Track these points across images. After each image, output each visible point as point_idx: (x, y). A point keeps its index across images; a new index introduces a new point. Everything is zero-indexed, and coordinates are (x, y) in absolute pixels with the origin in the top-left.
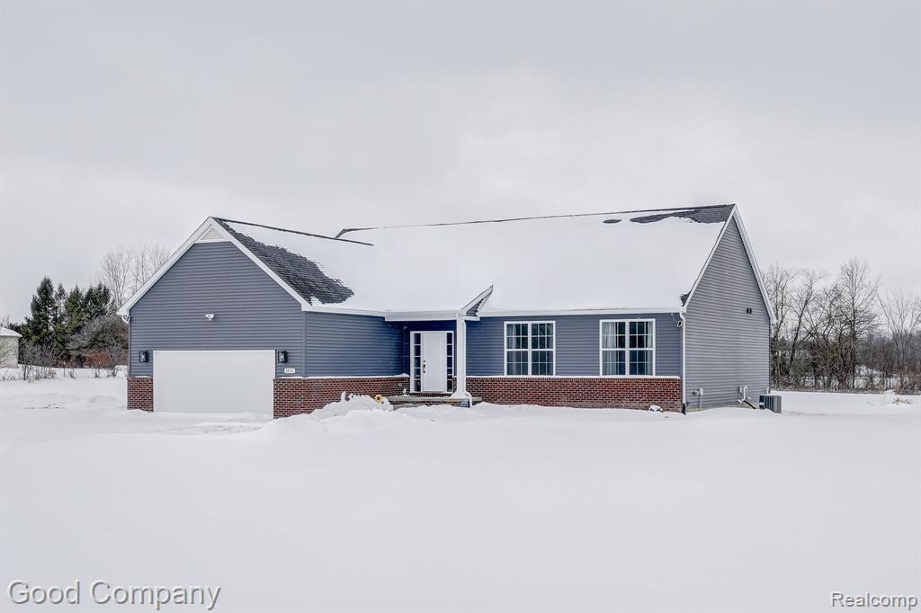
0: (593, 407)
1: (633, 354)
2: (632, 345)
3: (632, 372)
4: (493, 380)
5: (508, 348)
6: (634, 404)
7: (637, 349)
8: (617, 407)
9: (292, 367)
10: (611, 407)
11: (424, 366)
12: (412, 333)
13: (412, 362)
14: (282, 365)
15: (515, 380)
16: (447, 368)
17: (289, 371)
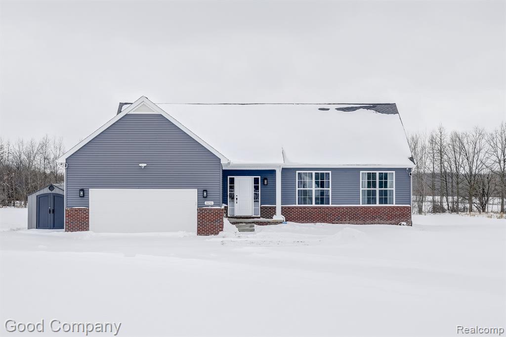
0: (357, 224)
1: (381, 192)
2: (381, 186)
3: (381, 202)
4: (289, 208)
5: (299, 188)
6: (383, 222)
7: (383, 189)
8: (372, 224)
9: (211, 200)
10: (368, 224)
11: (237, 199)
12: (229, 177)
13: (229, 196)
14: (203, 199)
15: (305, 208)
16: (253, 200)
17: (209, 203)
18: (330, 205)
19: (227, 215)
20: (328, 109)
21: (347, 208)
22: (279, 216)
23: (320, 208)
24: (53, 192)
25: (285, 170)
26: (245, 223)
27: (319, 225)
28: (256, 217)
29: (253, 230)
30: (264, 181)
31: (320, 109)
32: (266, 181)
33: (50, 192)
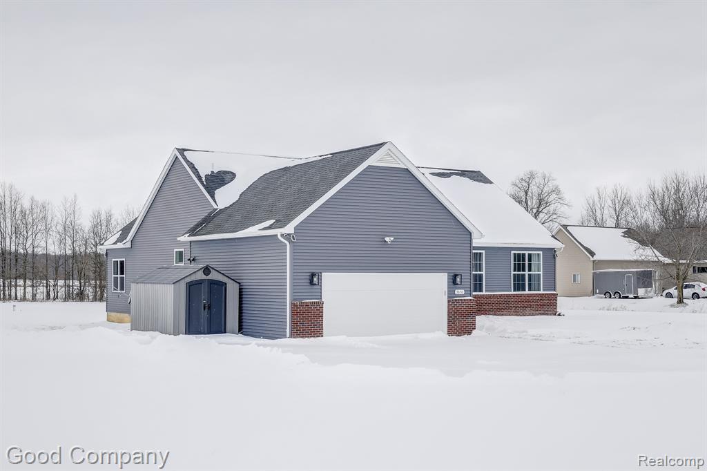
1: (530, 276)
2: (529, 270)
3: (530, 289)
6: (533, 312)
7: (532, 272)
9: (462, 288)
14: (454, 287)
17: (460, 292)
18: (485, 293)
21: (501, 296)
24: (209, 277)
33: (204, 277)
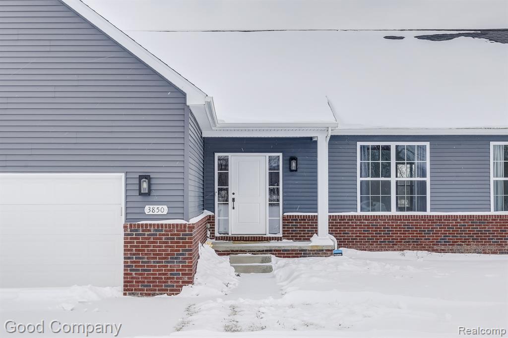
4: (343, 218)
5: (362, 176)
9: (162, 203)
11: (233, 200)
12: (217, 155)
13: (217, 194)
14: (140, 198)
15: (375, 218)
16: (268, 202)
17: (156, 211)
18: (429, 213)
19: (213, 233)
20: (402, 38)
21: (463, 218)
22: (323, 238)
23: (407, 218)
25: (336, 141)
26: (250, 251)
27: (410, 254)
28: (273, 239)
29: (269, 270)
30: (290, 165)
31: (386, 37)
32: (294, 164)
